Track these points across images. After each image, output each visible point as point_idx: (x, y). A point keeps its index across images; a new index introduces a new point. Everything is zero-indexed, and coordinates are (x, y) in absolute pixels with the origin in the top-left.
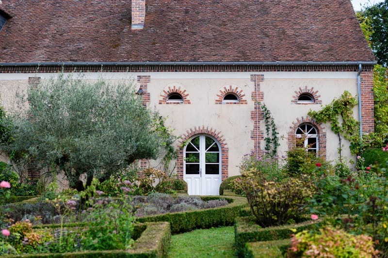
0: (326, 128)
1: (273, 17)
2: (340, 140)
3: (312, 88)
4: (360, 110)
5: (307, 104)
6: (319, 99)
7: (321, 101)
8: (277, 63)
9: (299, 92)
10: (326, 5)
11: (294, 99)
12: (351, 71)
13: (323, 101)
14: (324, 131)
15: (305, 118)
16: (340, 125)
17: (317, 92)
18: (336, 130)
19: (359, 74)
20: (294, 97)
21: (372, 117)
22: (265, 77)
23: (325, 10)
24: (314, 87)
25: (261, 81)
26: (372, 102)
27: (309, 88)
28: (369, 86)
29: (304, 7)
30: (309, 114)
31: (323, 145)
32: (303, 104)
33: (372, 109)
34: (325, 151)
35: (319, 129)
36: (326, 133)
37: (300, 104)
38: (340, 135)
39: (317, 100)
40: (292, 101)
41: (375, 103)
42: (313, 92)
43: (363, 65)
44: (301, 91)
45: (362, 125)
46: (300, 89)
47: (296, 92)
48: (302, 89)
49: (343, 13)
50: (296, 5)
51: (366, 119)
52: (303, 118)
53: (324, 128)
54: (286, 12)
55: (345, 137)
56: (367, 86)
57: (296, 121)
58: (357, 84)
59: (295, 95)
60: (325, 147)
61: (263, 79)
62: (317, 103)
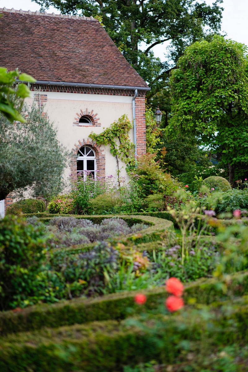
0: (105, 151)
1: (38, 38)
2: (118, 162)
3: (92, 111)
4: (135, 133)
5: (88, 126)
6: (99, 122)
7: (100, 124)
8: (61, 83)
9: (81, 114)
10: (84, 31)
11: (75, 121)
12: (127, 95)
13: (101, 124)
14: (103, 153)
15: (86, 140)
16: (117, 148)
17: (96, 115)
18: (114, 153)
19: (134, 99)
20: (76, 119)
21: (144, 140)
22: (48, 97)
23: (85, 35)
24: (93, 109)
25: (44, 101)
26: (144, 126)
27: (89, 110)
28: (142, 111)
29: (64, 30)
30: (90, 136)
31: (102, 167)
32: (84, 126)
33: (144, 133)
34: (104, 173)
35: (99, 151)
36: (104, 155)
37: (81, 126)
38: (118, 157)
39: (97, 122)
40: (74, 123)
41: (147, 127)
42: (93, 115)
43: (138, 90)
44: (83, 114)
45: (137, 148)
46: (81, 111)
47: (77, 114)
48: (83, 111)
49: (102, 40)
50: (55, 28)
51: (139, 142)
52: (84, 140)
53: (103, 150)
54: (49, 33)
55: (122, 159)
56: (140, 111)
57: (78, 144)
58: (132, 108)
59: (77, 117)
60: (104, 169)
61: (46, 99)
62: (97, 126)
